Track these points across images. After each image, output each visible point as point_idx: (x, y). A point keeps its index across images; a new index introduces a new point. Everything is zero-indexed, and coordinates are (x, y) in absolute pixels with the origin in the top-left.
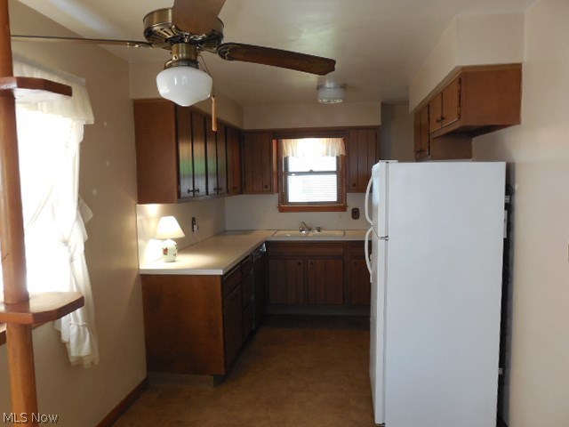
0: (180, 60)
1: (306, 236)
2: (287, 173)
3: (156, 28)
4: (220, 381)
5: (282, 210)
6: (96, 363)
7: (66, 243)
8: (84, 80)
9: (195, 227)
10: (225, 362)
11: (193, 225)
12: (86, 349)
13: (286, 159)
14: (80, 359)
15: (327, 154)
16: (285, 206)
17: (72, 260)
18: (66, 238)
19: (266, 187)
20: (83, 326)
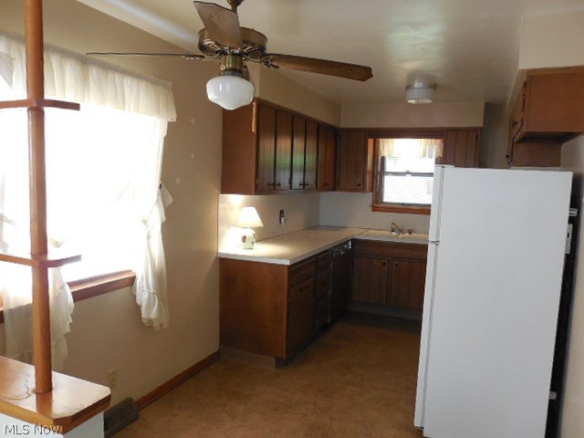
0: (226, 70)
1: (396, 237)
2: (383, 172)
3: (207, 42)
4: (282, 363)
5: (375, 209)
6: (165, 327)
7: (145, 222)
8: (170, 84)
9: (283, 219)
10: (287, 347)
11: (281, 217)
12: (154, 313)
13: (383, 158)
14: (150, 321)
15: (424, 156)
16: (378, 205)
17: (149, 238)
18: (145, 218)
19: (359, 185)
20: (154, 294)
